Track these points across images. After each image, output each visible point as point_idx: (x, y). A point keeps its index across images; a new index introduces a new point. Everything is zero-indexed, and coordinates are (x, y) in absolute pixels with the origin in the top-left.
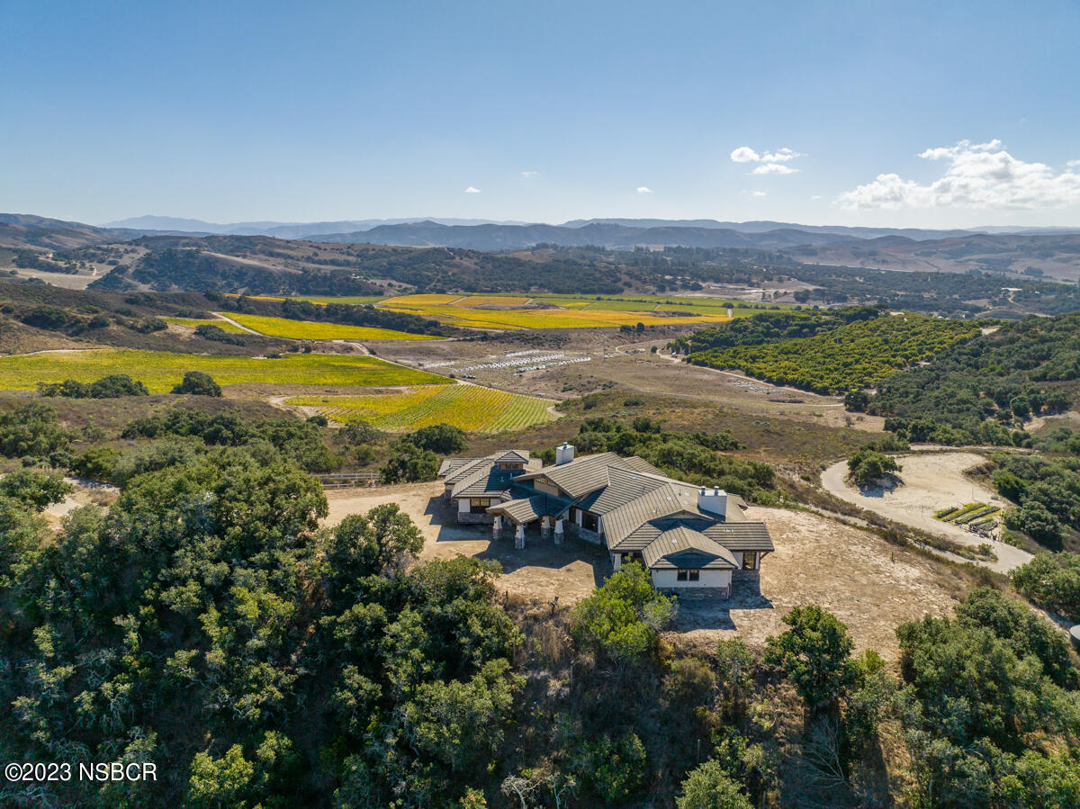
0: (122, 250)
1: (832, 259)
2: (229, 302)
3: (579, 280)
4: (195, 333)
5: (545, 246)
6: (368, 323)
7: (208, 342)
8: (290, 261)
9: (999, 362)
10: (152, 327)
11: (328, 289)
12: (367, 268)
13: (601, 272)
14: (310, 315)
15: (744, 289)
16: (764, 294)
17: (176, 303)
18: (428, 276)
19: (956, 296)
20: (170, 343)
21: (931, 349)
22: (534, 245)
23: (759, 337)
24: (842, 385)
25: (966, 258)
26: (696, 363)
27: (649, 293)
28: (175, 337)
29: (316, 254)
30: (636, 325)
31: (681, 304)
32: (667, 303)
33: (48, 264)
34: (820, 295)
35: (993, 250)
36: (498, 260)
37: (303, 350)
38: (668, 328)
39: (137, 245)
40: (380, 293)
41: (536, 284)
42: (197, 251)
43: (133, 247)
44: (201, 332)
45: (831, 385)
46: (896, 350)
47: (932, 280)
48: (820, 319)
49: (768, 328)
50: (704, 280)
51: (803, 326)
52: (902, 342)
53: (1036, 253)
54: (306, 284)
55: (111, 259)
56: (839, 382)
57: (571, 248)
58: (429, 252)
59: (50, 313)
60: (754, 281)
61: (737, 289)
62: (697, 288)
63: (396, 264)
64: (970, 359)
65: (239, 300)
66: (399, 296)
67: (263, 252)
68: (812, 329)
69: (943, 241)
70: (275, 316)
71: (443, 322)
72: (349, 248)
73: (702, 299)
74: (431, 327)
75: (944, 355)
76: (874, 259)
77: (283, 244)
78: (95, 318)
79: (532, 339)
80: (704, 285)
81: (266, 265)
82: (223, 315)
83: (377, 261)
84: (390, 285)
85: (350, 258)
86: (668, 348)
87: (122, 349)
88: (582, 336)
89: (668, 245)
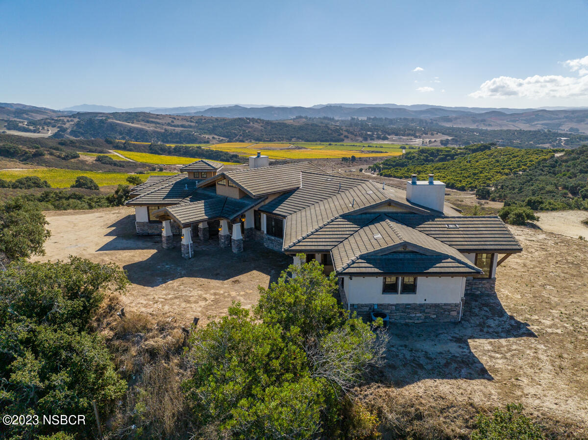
0: (65, 120)
1: (460, 124)
2: (119, 144)
3: (319, 135)
4: (96, 160)
5: (301, 117)
6: (198, 156)
7: (103, 165)
8: (158, 125)
9: (568, 171)
10: (70, 156)
11: (178, 140)
12: (201, 129)
13: (331, 130)
14: (164, 152)
15: (412, 139)
16: (423, 142)
17: (89, 145)
18: (234, 133)
20: (80, 165)
21: (525, 165)
22: (295, 117)
23: (421, 162)
24: (473, 185)
25: (536, 123)
26: (385, 176)
27: (359, 141)
28: (83, 162)
29: (173, 122)
30: (351, 157)
31: (376, 147)
32: (369, 146)
33: (24, 128)
34: (455, 141)
35: (550, 119)
36: (274, 124)
37: (159, 170)
38: (369, 159)
39: (74, 117)
40: (208, 142)
41: (295, 137)
42: (106, 120)
43: (72, 118)
44: (99, 159)
45: (467, 185)
46: (504, 166)
47: (517, 134)
48: (457, 151)
49: (427, 157)
50: (389, 134)
51: (447, 156)
52: (507, 161)
53: (575, 120)
54: (166, 137)
55: (59, 125)
56: (471, 183)
57: (315, 118)
58: (236, 120)
59: (10, 148)
60: (418, 135)
61: (408, 139)
62: (385, 139)
63: (217, 127)
64: (550, 169)
65: (124, 144)
66: (218, 143)
67: (143, 121)
68: (453, 157)
69: (522, 114)
70: (145, 152)
71: (240, 156)
72: (191, 118)
73: (388, 144)
74: (234, 158)
75: (534, 168)
76: (484, 124)
77: (154, 116)
78: (36, 151)
80: (389, 137)
81: (144, 127)
82: (116, 152)
83: (207, 125)
84: (213, 138)
85: (192, 124)
86: (369, 169)
87: (51, 168)
88: (320, 163)
89: (369, 117)
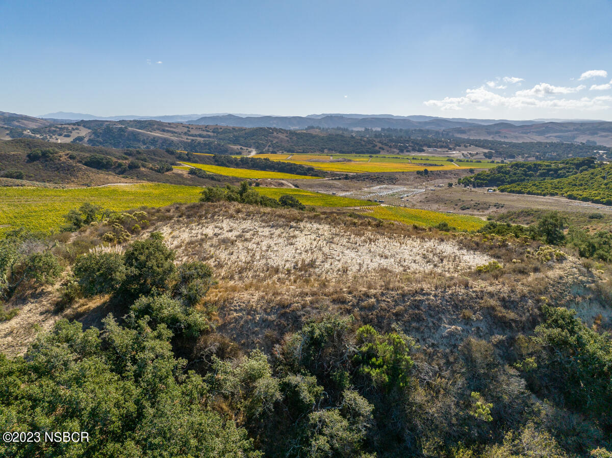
0: (70, 128)
2: (183, 156)
3: (352, 146)
4: (189, 173)
7: (201, 179)
8: (177, 135)
10: (164, 169)
12: (221, 139)
15: (448, 151)
18: (262, 144)
19: (570, 155)
25: (549, 135)
27: (397, 153)
28: (180, 176)
29: (189, 131)
30: (423, 171)
31: (422, 159)
32: (413, 159)
34: (499, 154)
35: (561, 131)
37: (254, 184)
39: (78, 125)
41: (326, 148)
42: (126, 128)
43: (76, 126)
44: (192, 172)
47: (550, 146)
49: (525, 171)
51: (549, 170)
53: (588, 132)
55: (66, 133)
58: (257, 129)
59: (101, 160)
60: (451, 146)
61: (444, 151)
62: (423, 151)
63: (239, 137)
65: (187, 155)
67: (159, 129)
69: (532, 126)
72: (206, 127)
74: (309, 171)
76: (499, 136)
77: (167, 125)
78: (130, 163)
79: (376, 178)
80: (424, 148)
83: (226, 135)
84: (241, 148)
85: (209, 133)
87: (156, 183)
88: (401, 177)
89: (383, 127)
